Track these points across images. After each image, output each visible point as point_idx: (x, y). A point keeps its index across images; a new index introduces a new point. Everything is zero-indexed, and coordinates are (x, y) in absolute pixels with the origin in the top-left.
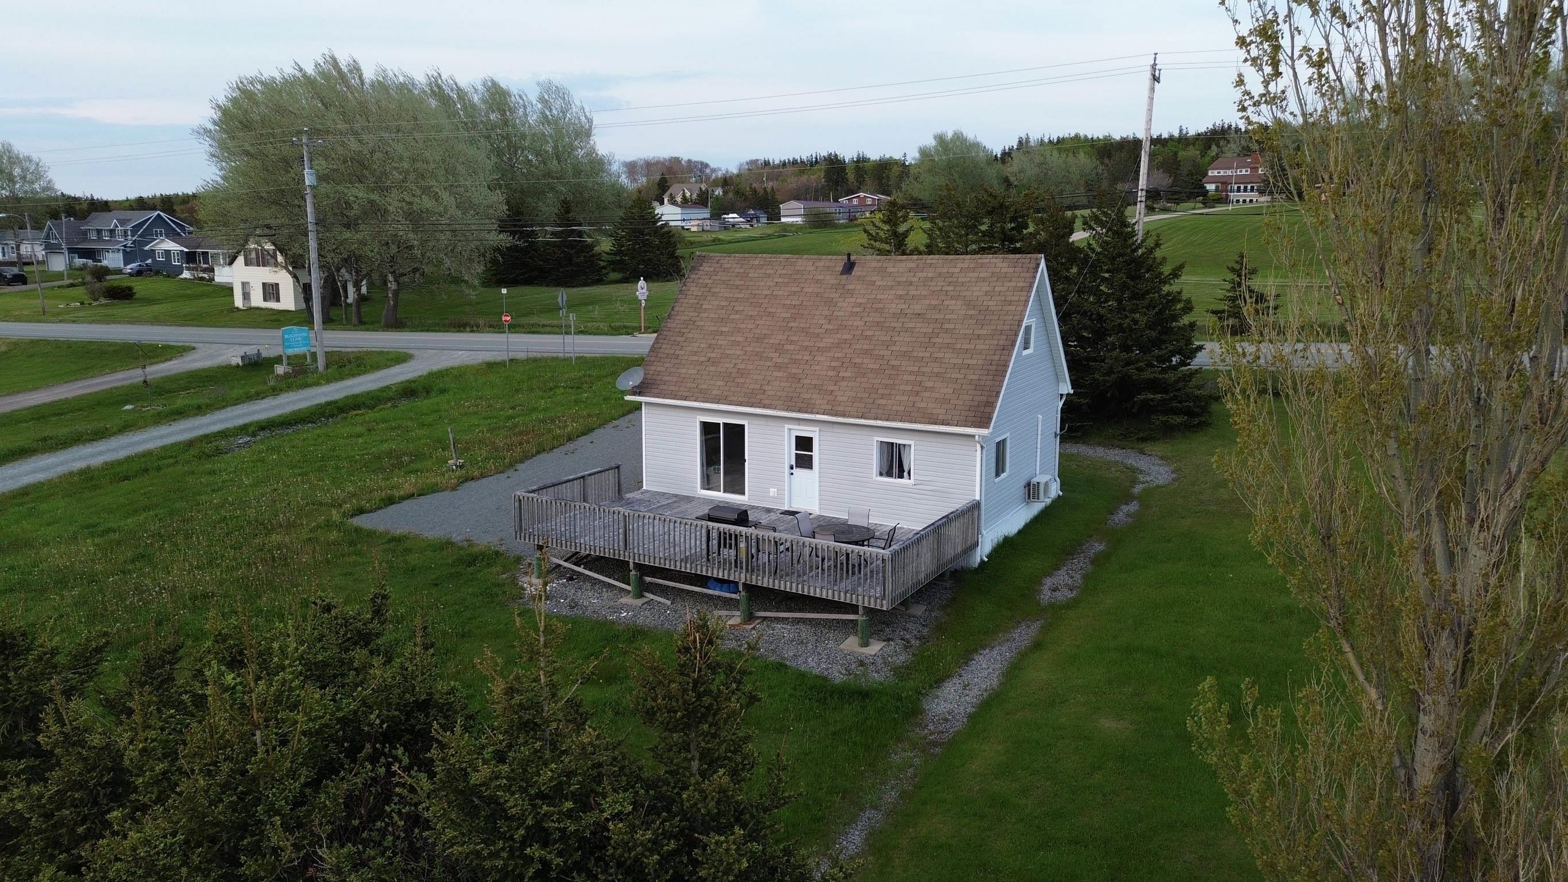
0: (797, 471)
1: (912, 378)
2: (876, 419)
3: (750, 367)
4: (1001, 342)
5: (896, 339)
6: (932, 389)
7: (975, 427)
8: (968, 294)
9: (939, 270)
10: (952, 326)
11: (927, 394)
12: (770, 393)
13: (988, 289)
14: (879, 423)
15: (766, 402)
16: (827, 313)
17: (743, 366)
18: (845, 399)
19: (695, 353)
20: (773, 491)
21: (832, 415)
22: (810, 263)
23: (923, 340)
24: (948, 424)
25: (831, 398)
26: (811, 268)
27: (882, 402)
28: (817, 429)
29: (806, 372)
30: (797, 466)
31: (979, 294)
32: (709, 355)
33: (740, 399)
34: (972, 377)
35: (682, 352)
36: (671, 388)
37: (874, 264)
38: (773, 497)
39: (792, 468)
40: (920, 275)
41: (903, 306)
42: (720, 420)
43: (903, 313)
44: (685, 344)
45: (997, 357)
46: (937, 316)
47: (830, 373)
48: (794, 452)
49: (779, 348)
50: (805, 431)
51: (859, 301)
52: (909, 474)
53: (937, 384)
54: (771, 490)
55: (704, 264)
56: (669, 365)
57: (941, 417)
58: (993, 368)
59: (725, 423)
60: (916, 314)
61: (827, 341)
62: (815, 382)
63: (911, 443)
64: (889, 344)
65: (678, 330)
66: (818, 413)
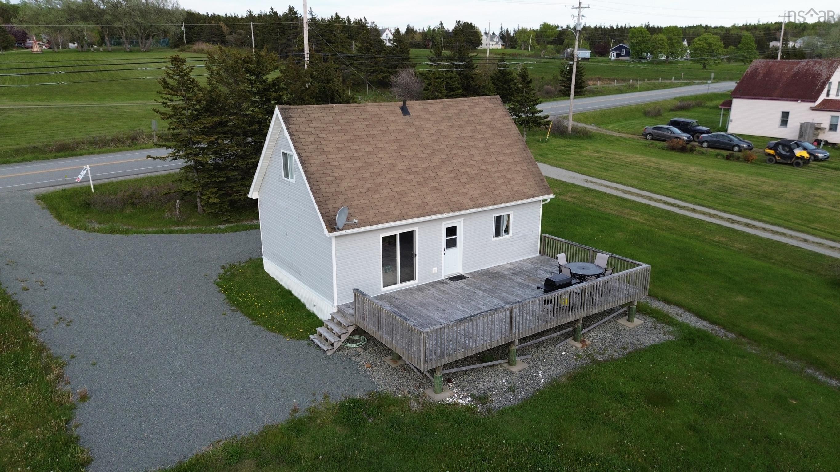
0: (447, 251)
1: (499, 174)
3: (403, 188)
5: (472, 153)
6: (513, 179)
8: (484, 121)
9: (458, 108)
10: (492, 141)
11: (513, 182)
12: (431, 203)
13: (491, 117)
14: (504, 205)
15: (435, 210)
16: (418, 142)
17: (397, 189)
18: (477, 195)
19: (354, 187)
20: (435, 270)
22: (377, 109)
23: (485, 151)
24: (536, 196)
25: (468, 197)
26: (381, 112)
27: (497, 192)
28: (462, 220)
29: (440, 184)
30: (447, 248)
31: (489, 120)
32: (365, 186)
35: (341, 189)
37: (418, 107)
38: (435, 274)
39: (444, 250)
40: (450, 112)
41: (458, 132)
42: (397, 232)
43: (460, 138)
44: (338, 182)
46: (480, 136)
47: (455, 182)
48: (446, 239)
49: (409, 171)
50: (452, 224)
51: (431, 132)
52: (507, 231)
53: (514, 176)
54: (433, 269)
55: (292, 115)
56: (340, 201)
57: (530, 193)
58: (529, 161)
59: (400, 234)
60: (469, 136)
61: (436, 161)
62: (451, 189)
63: (511, 213)
64: (471, 157)
65: (322, 172)
66: (471, 208)
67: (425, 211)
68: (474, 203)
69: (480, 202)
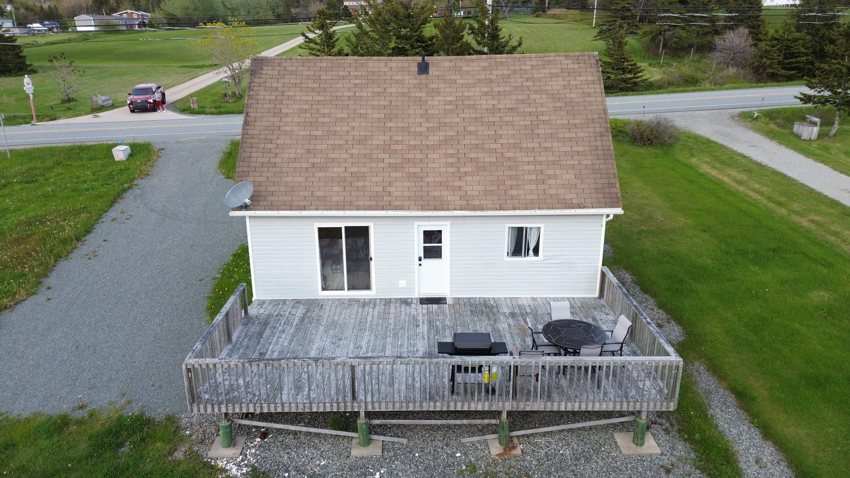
0: (425, 262)
1: (532, 167)
2: (514, 209)
3: (364, 170)
4: (597, 130)
5: (501, 132)
6: (555, 177)
7: (609, 207)
8: (549, 88)
9: (513, 68)
10: (547, 118)
11: (552, 181)
12: (396, 194)
13: (564, 83)
14: (518, 212)
15: (397, 203)
16: (420, 112)
17: (354, 169)
18: (476, 193)
19: (295, 160)
20: (402, 283)
21: (470, 210)
22: (383, 65)
23: (526, 132)
24: (584, 207)
25: (460, 193)
26: (386, 69)
27: (515, 192)
28: (448, 223)
29: (424, 170)
30: (425, 257)
31: (558, 87)
32: (311, 160)
33: (368, 203)
34: (585, 162)
35: (277, 160)
36: (281, 198)
37: (447, 64)
38: (402, 288)
39: (420, 259)
40: (495, 72)
41: (493, 102)
42: (342, 225)
43: (493, 110)
44: (278, 151)
45: (599, 143)
46: (529, 110)
47: (451, 170)
48: (422, 245)
49: (386, 148)
50: (432, 226)
51: (448, 99)
52: (536, 251)
53: (558, 172)
54: (400, 282)
55: (265, 68)
56: (268, 174)
57: (575, 201)
58: (601, 153)
59: (346, 227)
60: (509, 109)
61: (433, 139)
62: (438, 179)
63: (542, 226)
64: (496, 138)
65: (263, 137)
66: (455, 209)
67: (380, 203)
68: (465, 203)
69: (476, 202)
